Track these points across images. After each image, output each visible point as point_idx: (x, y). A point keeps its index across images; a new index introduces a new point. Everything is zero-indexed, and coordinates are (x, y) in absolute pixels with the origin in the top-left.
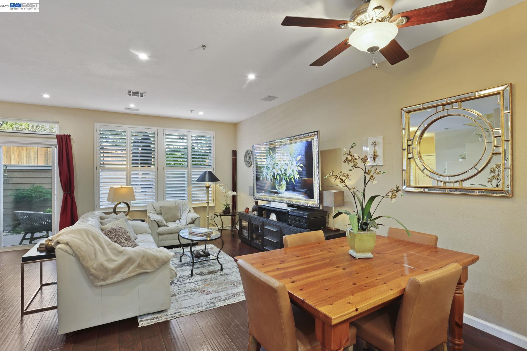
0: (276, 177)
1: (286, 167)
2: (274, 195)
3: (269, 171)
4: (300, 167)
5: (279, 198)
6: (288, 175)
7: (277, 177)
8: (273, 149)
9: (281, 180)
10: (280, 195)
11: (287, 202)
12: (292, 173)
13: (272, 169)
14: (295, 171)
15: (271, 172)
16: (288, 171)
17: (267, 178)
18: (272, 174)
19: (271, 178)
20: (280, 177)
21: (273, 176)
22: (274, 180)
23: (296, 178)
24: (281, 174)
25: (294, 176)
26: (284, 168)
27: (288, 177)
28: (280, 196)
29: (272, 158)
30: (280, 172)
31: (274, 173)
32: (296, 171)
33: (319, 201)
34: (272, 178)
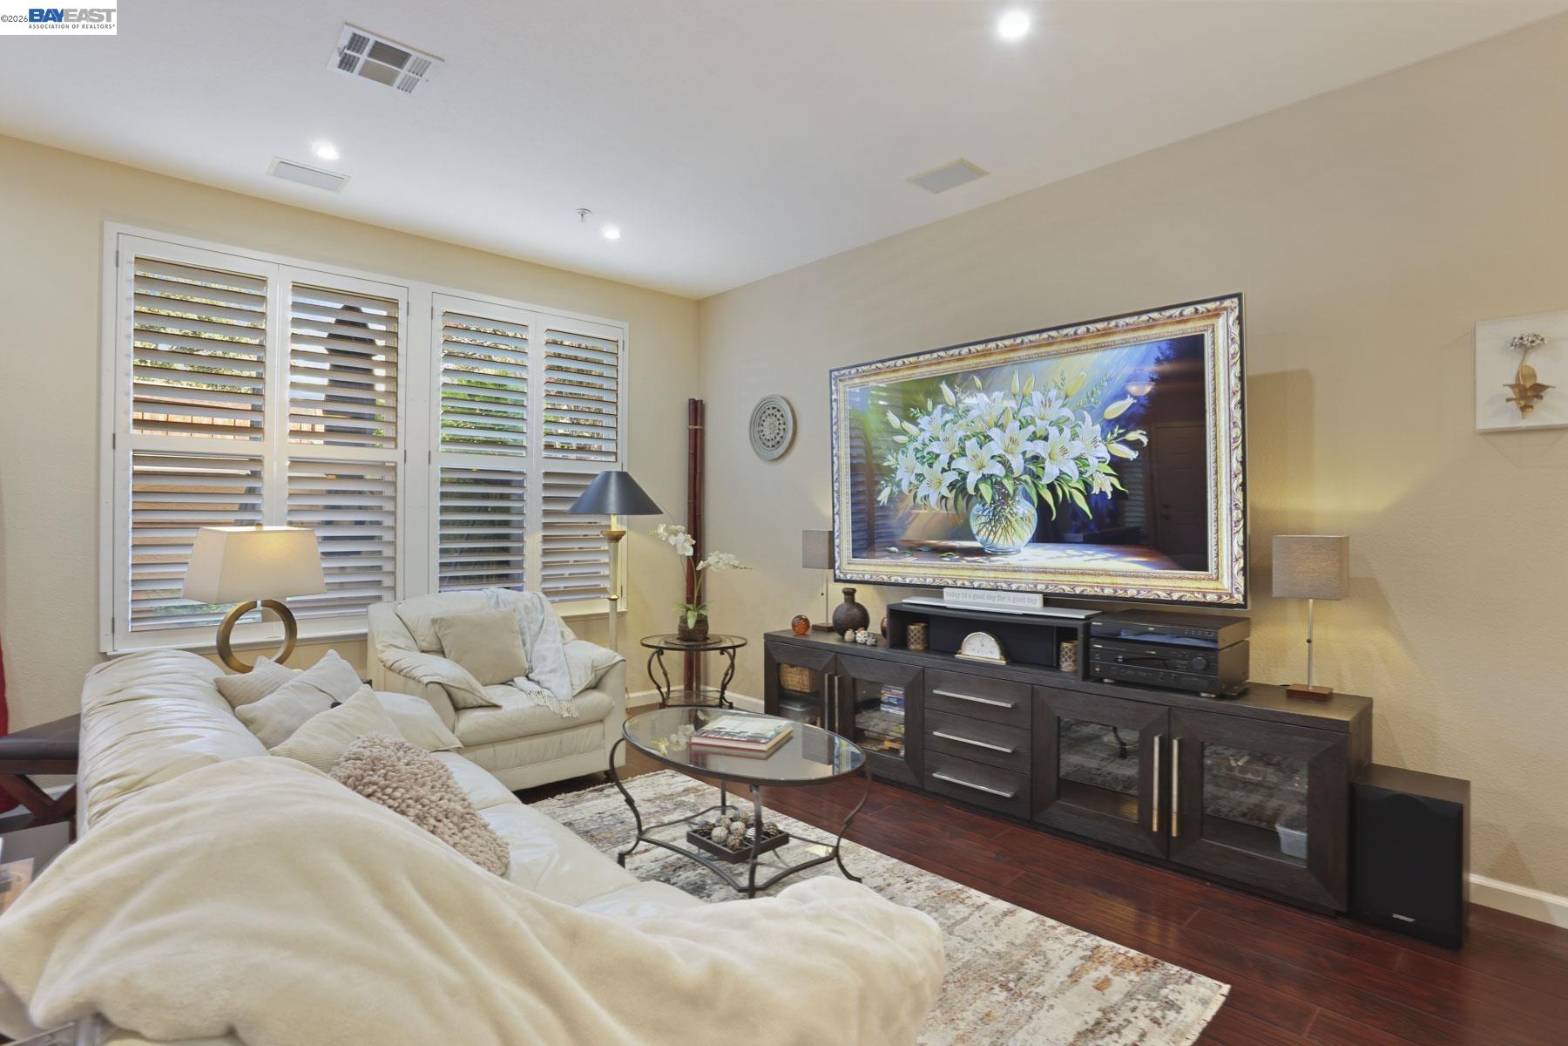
0: (971, 491)
1: (1039, 448)
2: (957, 560)
3: (931, 466)
4: (1126, 443)
5: (992, 574)
6: (1046, 481)
7: (977, 489)
8: (958, 380)
9: (1003, 497)
10: (999, 561)
11: (1040, 587)
12: (1071, 469)
13: (951, 458)
14: (1093, 461)
15: (944, 470)
16: (1047, 464)
17: (920, 495)
18: (952, 476)
19: (945, 492)
20: (996, 484)
21: (959, 487)
22: (962, 503)
23: (1096, 491)
24: (1006, 476)
25: (1086, 483)
26: (1024, 453)
27: (1051, 487)
28: (998, 563)
29: (948, 417)
30: (998, 470)
31: (964, 476)
32: (1101, 460)
33: (1240, 580)
34: (951, 496)
